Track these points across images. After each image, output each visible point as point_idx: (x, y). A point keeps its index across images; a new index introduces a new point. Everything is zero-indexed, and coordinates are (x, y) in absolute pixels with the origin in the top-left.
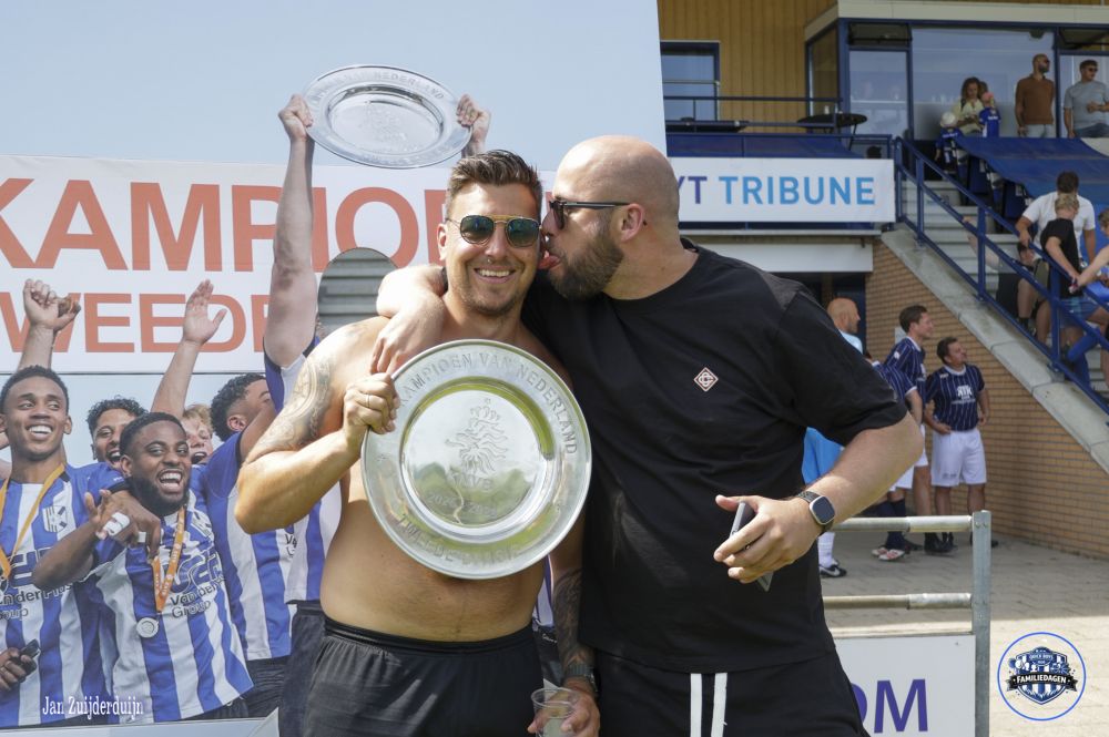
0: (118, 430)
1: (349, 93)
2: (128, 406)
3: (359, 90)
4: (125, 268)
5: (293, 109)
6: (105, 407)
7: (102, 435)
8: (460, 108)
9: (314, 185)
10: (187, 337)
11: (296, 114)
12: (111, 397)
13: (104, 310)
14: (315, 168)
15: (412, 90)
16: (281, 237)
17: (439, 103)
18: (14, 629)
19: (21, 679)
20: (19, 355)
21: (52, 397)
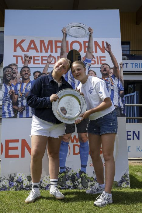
0: (38, 76)
1: (72, 27)
2: (39, 72)
3: (73, 26)
4: (39, 52)
6: (36, 72)
7: (35, 76)
8: (89, 29)
9: (67, 40)
10: (48, 62)
11: (64, 30)
13: (36, 58)
14: (67, 38)
15: (81, 26)
16: (62, 48)
17: (85, 28)
18: (22, 104)
19: (23, 111)
20: (23, 65)
21: (28, 71)
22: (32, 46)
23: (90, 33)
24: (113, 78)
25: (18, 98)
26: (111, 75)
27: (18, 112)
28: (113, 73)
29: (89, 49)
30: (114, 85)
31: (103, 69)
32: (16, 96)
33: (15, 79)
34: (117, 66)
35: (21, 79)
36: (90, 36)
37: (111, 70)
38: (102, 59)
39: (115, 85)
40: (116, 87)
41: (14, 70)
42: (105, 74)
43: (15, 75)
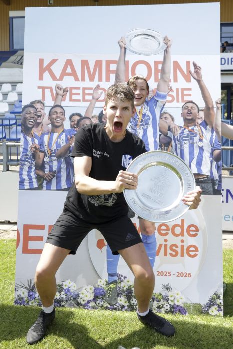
0: (76, 120)
1: (136, 36)
3: (139, 35)
4: (79, 81)
5: (122, 40)
6: (73, 115)
7: (72, 121)
8: (164, 39)
9: (126, 60)
10: (93, 98)
11: (122, 42)
12: (75, 113)
13: (74, 91)
15: (152, 35)
16: (117, 73)
17: (159, 38)
18: (51, 167)
19: (52, 179)
20: (54, 102)
21: (61, 112)
22: (69, 70)
23: (166, 46)
24: (204, 127)
25: (44, 157)
26: (200, 121)
27: (44, 181)
28: (203, 118)
29: (164, 76)
30: (204, 140)
31: (186, 111)
32: (41, 154)
33: (41, 125)
34: (210, 106)
35: (50, 126)
36: (166, 51)
37: (200, 112)
38: (185, 92)
39: (206, 139)
40: (208, 143)
41: (39, 111)
42: (189, 120)
43: (40, 120)
